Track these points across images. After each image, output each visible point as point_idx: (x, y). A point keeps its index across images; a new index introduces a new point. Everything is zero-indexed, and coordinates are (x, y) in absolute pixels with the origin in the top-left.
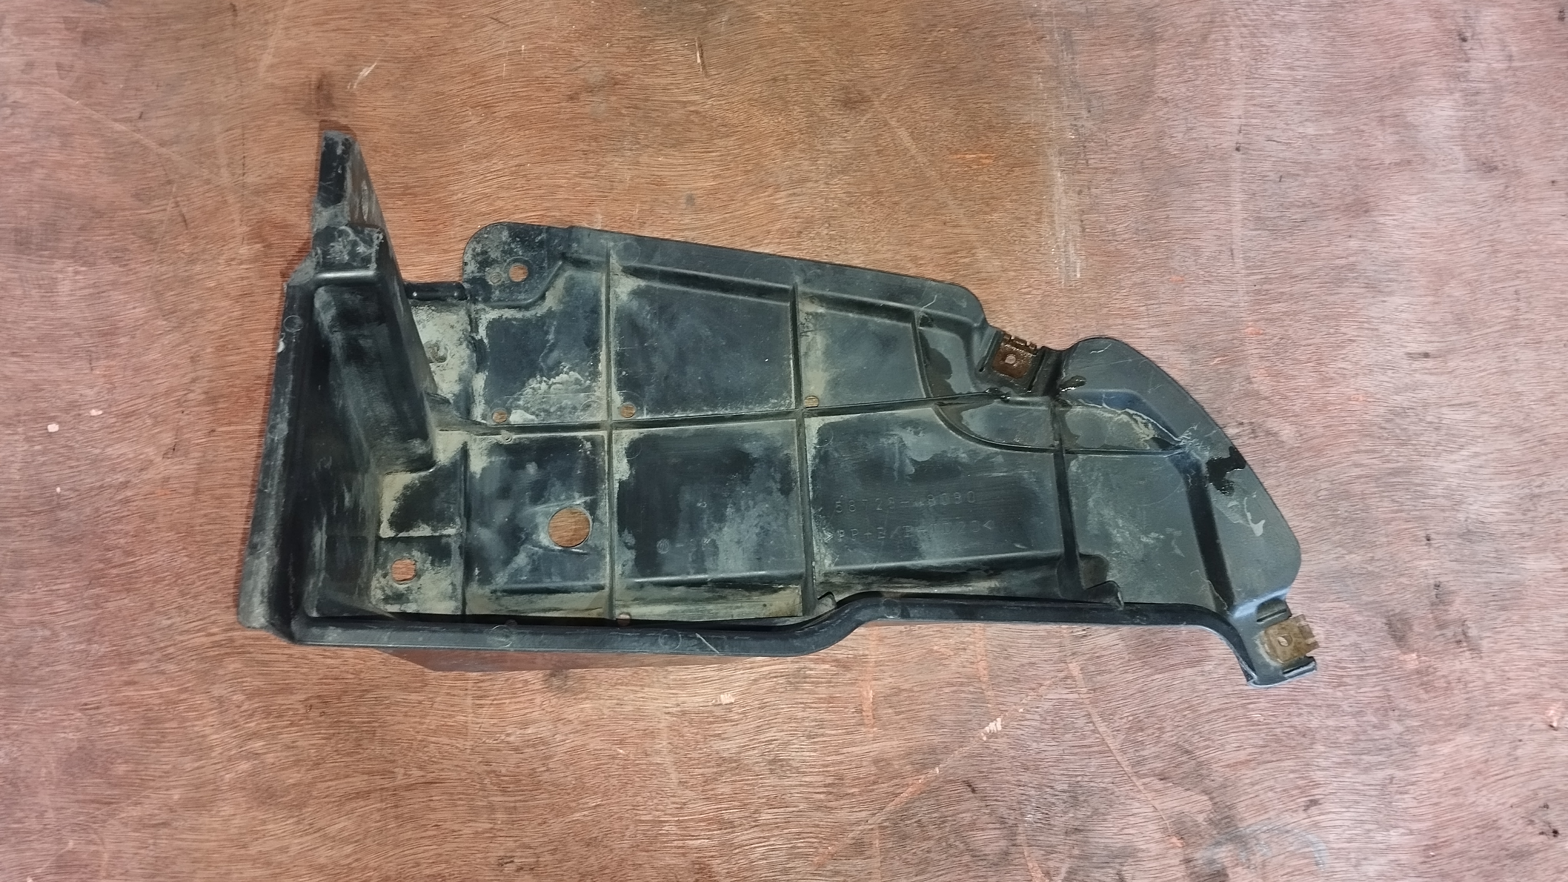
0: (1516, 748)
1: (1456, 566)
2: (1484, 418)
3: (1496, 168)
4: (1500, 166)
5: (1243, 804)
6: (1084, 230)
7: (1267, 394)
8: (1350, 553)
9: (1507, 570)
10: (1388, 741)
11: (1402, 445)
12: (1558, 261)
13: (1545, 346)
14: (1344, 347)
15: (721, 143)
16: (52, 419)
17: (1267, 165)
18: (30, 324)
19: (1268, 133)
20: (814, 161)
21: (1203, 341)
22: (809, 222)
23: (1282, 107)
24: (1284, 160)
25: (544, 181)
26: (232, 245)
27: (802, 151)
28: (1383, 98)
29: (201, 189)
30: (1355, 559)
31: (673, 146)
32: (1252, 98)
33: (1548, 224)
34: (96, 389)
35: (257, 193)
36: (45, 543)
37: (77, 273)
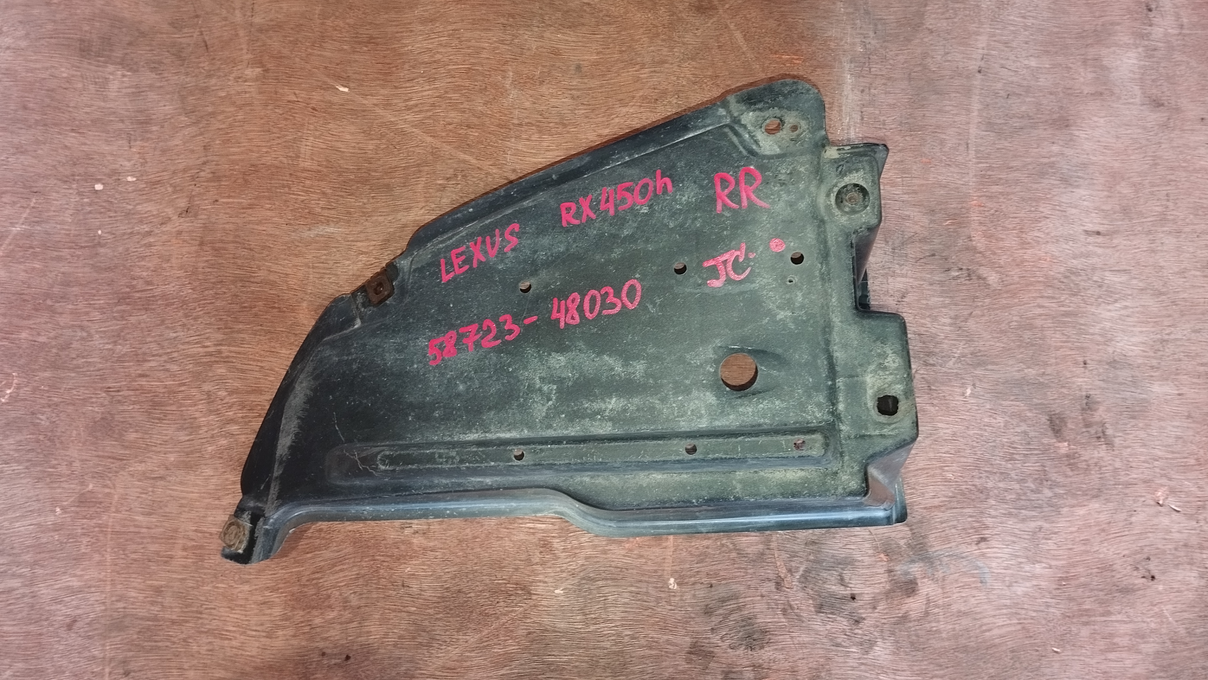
0: (1131, 516)
1: (1102, 384)
2: (1135, 282)
3: (1163, 105)
4: (1166, 103)
5: (933, 536)
6: (862, 119)
7: (982, 250)
8: (1029, 368)
9: (1139, 391)
10: (1040, 502)
11: (1074, 295)
12: (1200, 176)
13: (1184, 236)
14: (1040, 222)
15: (604, 28)
16: (98, 181)
17: (999, 85)
18: (87, 110)
19: (1003, 62)
20: (671, 48)
21: (940, 207)
22: (665, 93)
23: (1014, 44)
24: (1012, 83)
25: (473, 43)
26: (239, 67)
27: (663, 40)
28: (1087, 45)
29: (220, 24)
30: (1031, 372)
31: (570, 27)
32: (994, 35)
33: (1196, 149)
34: (132, 162)
35: (261, 30)
36: (87, 270)
37: (124, 76)
